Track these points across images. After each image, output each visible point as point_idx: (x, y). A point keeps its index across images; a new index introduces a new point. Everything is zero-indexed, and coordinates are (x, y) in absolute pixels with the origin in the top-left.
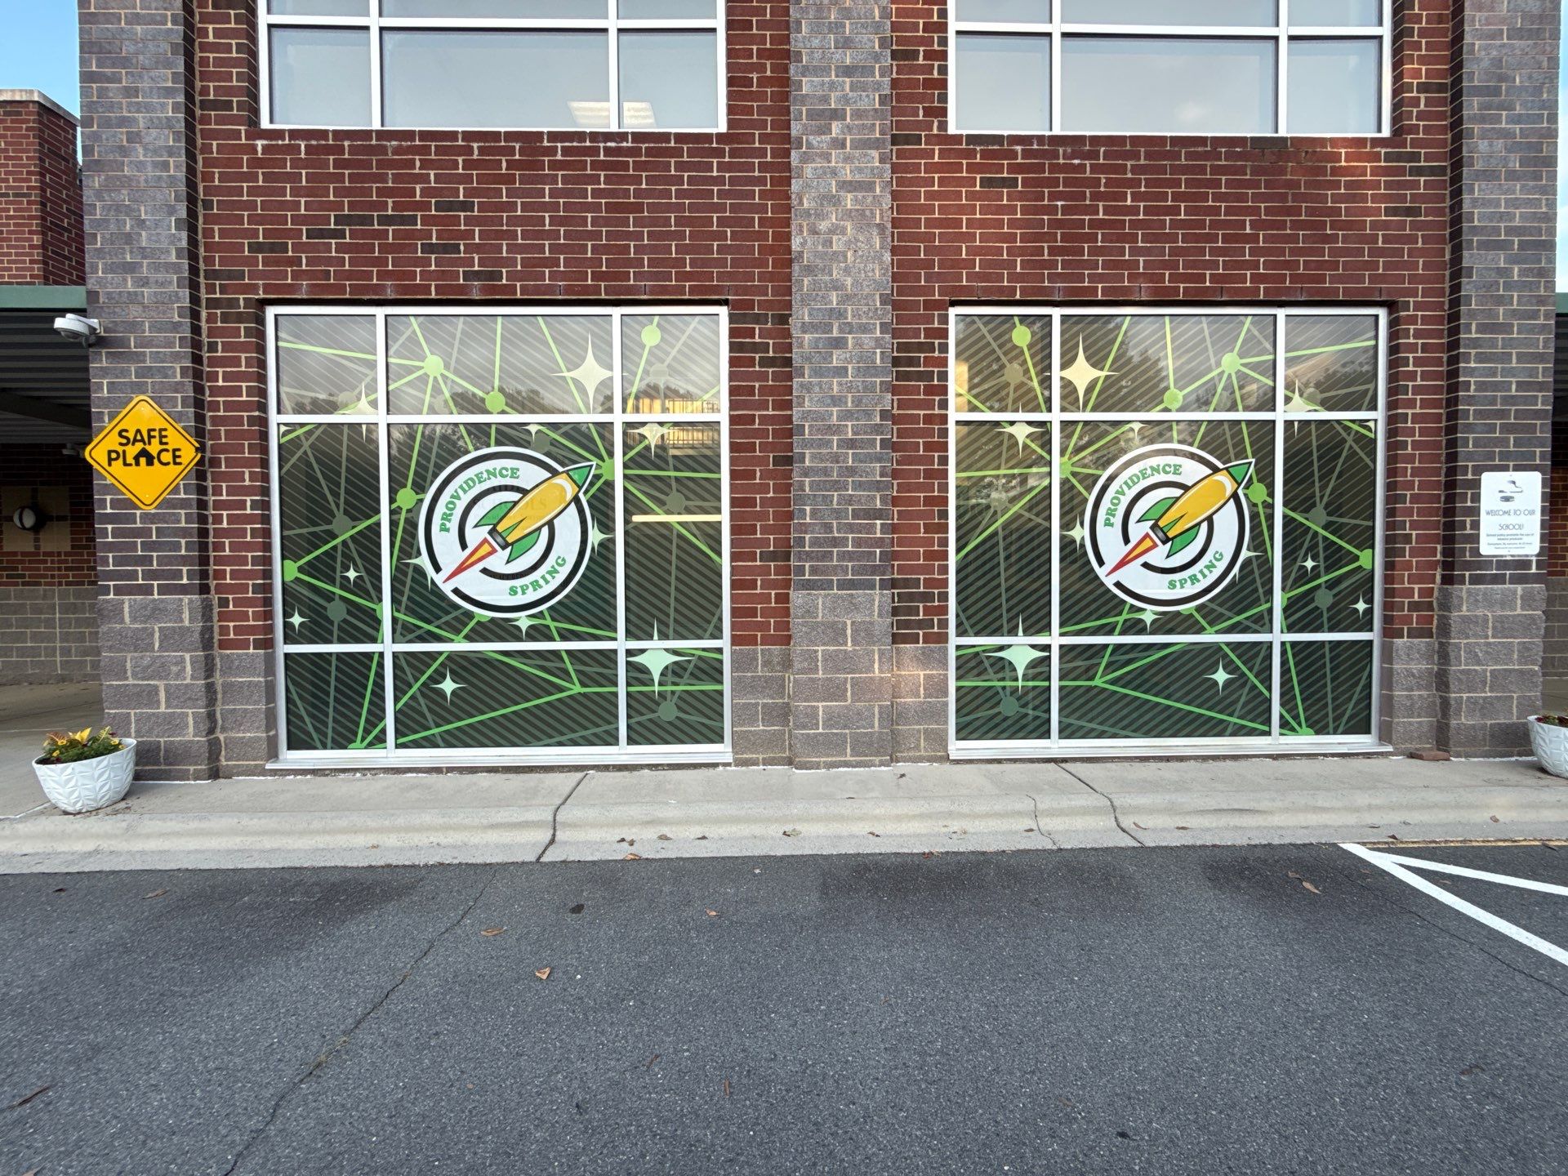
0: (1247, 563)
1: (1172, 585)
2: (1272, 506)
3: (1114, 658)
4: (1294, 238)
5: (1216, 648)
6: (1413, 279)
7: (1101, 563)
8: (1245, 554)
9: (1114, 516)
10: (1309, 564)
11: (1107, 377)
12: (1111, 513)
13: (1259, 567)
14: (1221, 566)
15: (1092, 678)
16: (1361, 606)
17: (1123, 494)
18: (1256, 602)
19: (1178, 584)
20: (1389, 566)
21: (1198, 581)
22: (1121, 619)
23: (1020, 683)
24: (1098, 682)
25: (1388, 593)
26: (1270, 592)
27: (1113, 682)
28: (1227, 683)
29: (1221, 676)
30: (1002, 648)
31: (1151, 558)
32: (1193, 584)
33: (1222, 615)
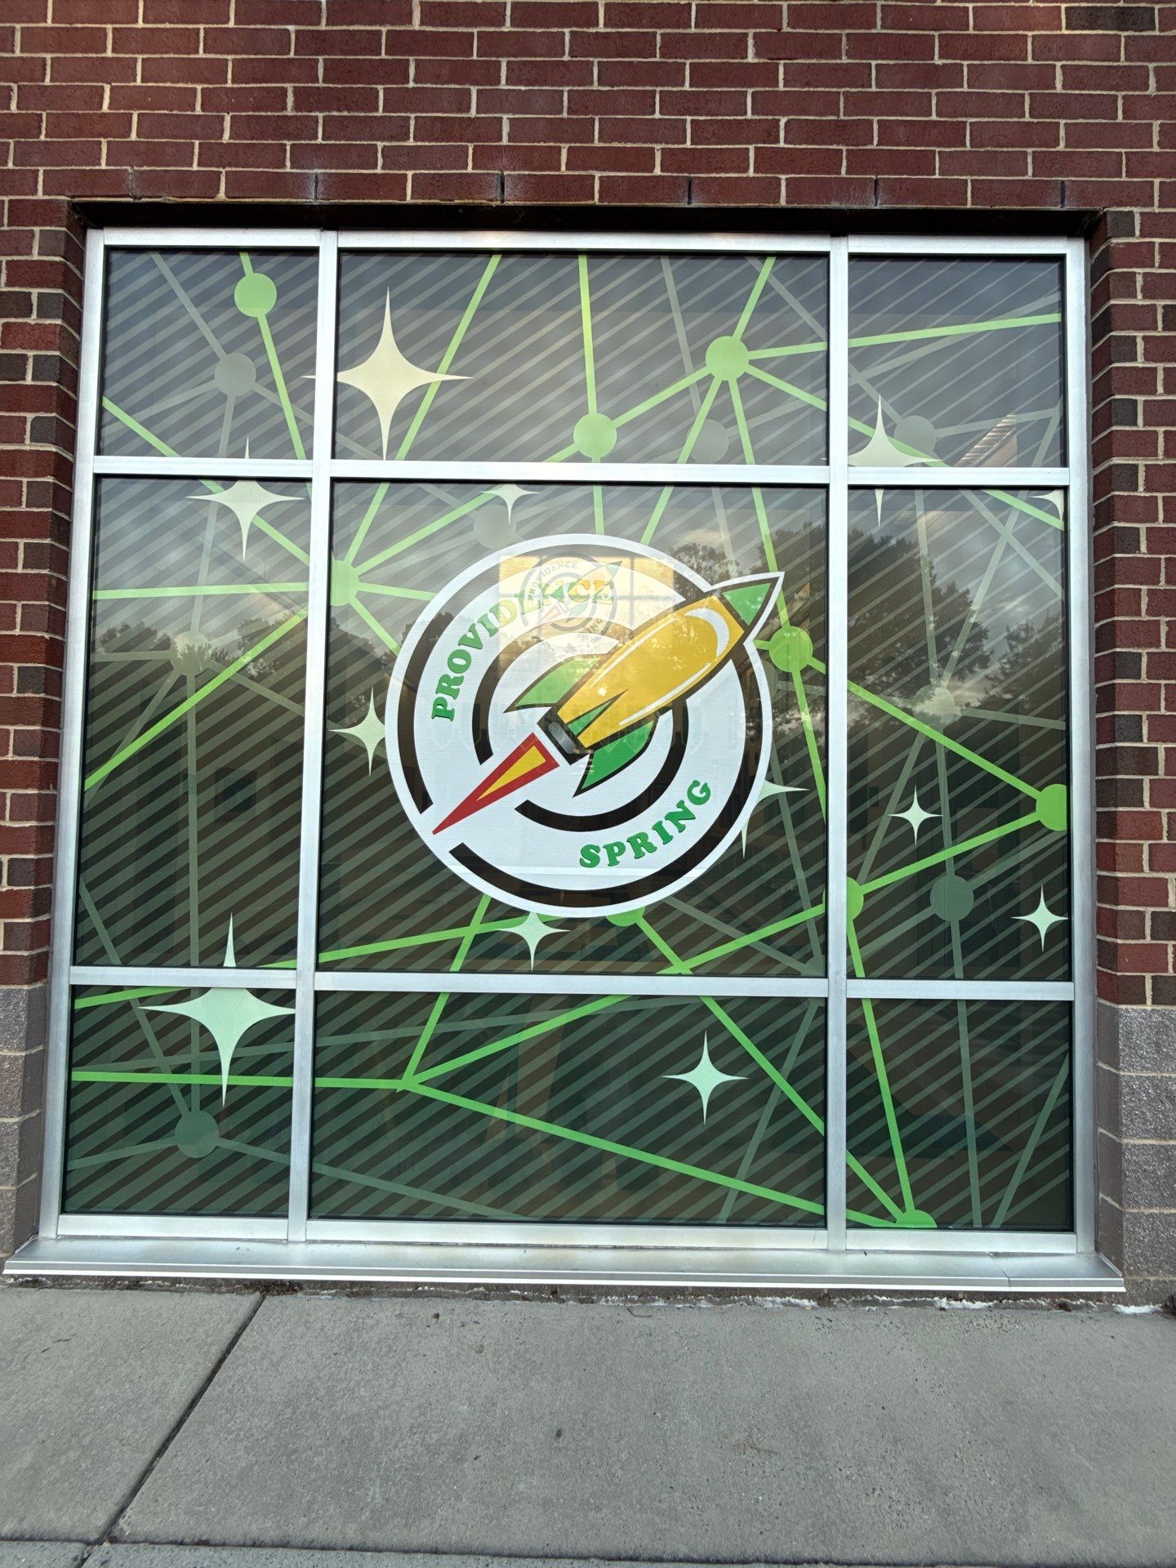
0: (769, 807)
1: (589, 857)
2: (824, 680)
3: (448, 1027)
4: (858, 75)
5: (696, 1008)
6: (1138, 164)
7: (423, 801)
8: (761, 789)
9: (455, 694)
10: (916, 816)
11: (445, 386)
12: (448, 686)
13: (798, 818)
14: (707, 816)
15: (396, 1072)
16: (1043, 918)
17: (477, 644)
18: (790, 903)
19: (603, 855)
20: (1105, 825)
21: (652, 849)
22: (468, 934)
23: (225, 1079)
24: (412, 1082)
25: (1105, 889)
26: (821, 879)
27: (449, 1083)
28: (722, 1096)
29: (706, 1078)
30: (184, 995)
31: (538, 792)
32: (639, 855)
33: (707, 931)
